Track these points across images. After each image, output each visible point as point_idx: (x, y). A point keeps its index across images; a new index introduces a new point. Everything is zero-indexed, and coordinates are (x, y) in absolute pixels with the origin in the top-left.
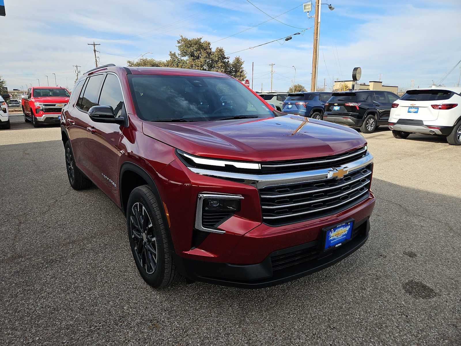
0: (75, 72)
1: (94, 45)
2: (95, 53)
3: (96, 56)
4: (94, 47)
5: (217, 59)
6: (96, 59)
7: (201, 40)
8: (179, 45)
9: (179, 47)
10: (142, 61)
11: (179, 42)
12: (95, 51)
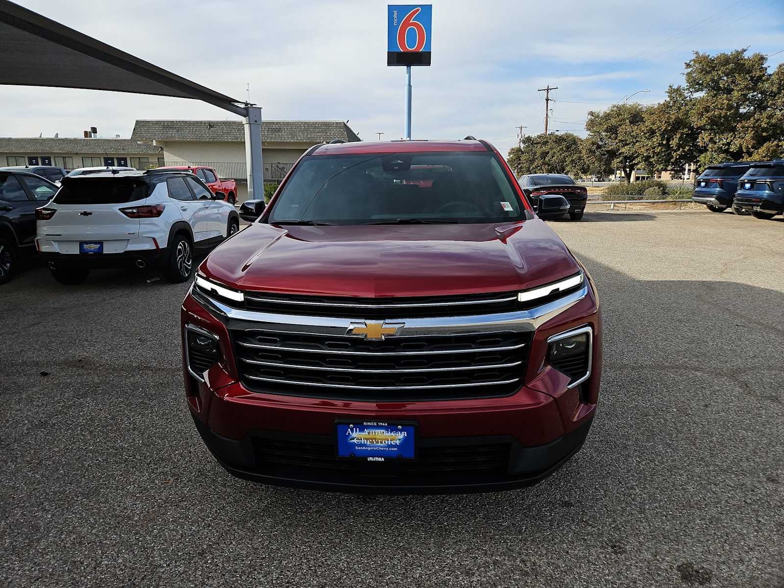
0: (517, 136)
1: (548, 90)
2: (547, 103)
3: (547, 108)
4: (548, 93)
5: (775, 89)
6: (547, 114)
7: (745, 53)
8: (689, 70)
9: (688, 74)
10: (615, 108)
11: (688, 65)
12: (547, 100)
